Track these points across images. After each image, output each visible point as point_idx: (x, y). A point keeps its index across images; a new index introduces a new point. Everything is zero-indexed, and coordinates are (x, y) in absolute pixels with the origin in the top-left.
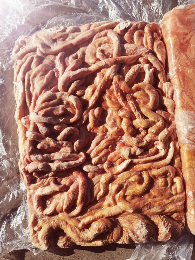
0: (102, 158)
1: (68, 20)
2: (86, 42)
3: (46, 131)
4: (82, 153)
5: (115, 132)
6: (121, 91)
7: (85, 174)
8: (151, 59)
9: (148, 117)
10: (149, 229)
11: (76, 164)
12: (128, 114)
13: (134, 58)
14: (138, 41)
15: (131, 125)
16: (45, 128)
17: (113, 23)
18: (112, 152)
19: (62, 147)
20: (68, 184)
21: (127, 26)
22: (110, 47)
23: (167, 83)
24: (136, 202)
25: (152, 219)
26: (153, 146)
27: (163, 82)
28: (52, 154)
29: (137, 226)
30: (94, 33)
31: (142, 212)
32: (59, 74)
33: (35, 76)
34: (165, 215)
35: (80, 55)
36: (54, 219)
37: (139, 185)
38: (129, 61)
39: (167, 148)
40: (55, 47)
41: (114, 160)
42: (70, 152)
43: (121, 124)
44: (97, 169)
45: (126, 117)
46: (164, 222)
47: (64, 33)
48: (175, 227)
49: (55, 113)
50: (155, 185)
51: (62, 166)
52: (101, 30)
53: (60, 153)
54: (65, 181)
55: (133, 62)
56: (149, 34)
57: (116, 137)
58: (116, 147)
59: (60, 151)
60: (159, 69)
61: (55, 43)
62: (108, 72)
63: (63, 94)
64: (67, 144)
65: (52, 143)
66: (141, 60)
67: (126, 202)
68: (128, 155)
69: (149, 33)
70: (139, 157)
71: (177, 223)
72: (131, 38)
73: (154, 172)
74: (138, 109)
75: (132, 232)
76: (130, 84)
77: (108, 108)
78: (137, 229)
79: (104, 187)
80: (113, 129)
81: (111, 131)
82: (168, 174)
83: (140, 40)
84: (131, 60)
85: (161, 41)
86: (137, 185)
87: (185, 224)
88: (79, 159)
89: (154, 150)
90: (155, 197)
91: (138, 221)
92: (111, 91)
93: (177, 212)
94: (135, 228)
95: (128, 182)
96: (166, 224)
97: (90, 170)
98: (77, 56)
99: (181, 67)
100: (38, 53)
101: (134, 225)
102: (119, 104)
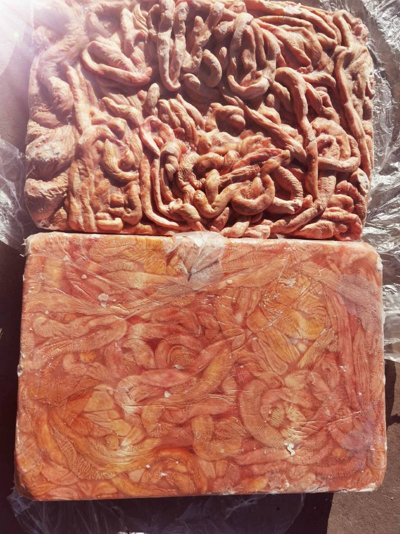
0: (167, 115)
1: (385, 113)
2: (347, 123)
3: (221, 32)
4: (178, 85)
5: (204, 140)
6: (266, 158)
7: (146, 86)
8: (307, 212)
9: (222, 193)
10: (49, 163)
11: (164, 71)
12: (230, 162)
13: (312, 187)
14: (337, 199)
15: (212, 165)
16: (226, 30)
18: (174, 131)
19: (193, 56)
20: (134, 55)
21: (361, 185)
22: (334, 156)
23: (270, 231)
24: (92, 155)
25: (63, 174)
26: (176, 197)
27: (272, 226)
28: (184, 37)
29: (57, 147)
30: (358, 138)
31: (75, 160)
32: (304, 73)
33: (306, 35)
34: (66, 196)
35: (329, 110)
36: (80, 28)
37: (118, 162)
38: (309, 178)
40: (344, 75)
41: (162, 133)
42: (184, 66)
43: (216, 153)
44: (152, 103)
45: (226, 160)
46: (56, 190)
47: (364, 92)
48: (45, 207)
50: (114, 188)
51: (164, 48)
52: (361, 148)
53: (184, 51)
54: (138, 53)
55: (307, 185)
56: (345, 216)
57: (197, 143)
58: (181, 140)
59: (186, 51)
60: (292, 222)
61: (350, 77)
62: (296, 143)
63: (273, 72)
64: (196, 62)
65: (201, 39)
66: (309, 197)
67: (94, 138)
68: (168, 151)
69: (347, 216)
70: (162, 169)
71: (50, 213)
72: (343, 191)
73: (135, 189)
74: (236, 180)
75: (47, 138)
76: (274, 173)
77: (243, 138)
78: (51, 146)
79: (123, 110)
80: (210, 138)
81: (208, 137)
82: (130, 210)
83: (339, 202)
84: (311, 181)
85: (333, 235)
86: (119, 160)
87: (45, 228)
88: (171, 79)
89: (169, 196)
90: (96, 184)
91: (64, 149)
92: (267, 143)
93: (68, 217)
94: (54, 144)
95: (125, 148)
96: (53, 193)
97: (151, 93)
98: (327, 105)
99: (291, 250)
100: (338, 48)
101: (58, 142)
102: (247, 153)
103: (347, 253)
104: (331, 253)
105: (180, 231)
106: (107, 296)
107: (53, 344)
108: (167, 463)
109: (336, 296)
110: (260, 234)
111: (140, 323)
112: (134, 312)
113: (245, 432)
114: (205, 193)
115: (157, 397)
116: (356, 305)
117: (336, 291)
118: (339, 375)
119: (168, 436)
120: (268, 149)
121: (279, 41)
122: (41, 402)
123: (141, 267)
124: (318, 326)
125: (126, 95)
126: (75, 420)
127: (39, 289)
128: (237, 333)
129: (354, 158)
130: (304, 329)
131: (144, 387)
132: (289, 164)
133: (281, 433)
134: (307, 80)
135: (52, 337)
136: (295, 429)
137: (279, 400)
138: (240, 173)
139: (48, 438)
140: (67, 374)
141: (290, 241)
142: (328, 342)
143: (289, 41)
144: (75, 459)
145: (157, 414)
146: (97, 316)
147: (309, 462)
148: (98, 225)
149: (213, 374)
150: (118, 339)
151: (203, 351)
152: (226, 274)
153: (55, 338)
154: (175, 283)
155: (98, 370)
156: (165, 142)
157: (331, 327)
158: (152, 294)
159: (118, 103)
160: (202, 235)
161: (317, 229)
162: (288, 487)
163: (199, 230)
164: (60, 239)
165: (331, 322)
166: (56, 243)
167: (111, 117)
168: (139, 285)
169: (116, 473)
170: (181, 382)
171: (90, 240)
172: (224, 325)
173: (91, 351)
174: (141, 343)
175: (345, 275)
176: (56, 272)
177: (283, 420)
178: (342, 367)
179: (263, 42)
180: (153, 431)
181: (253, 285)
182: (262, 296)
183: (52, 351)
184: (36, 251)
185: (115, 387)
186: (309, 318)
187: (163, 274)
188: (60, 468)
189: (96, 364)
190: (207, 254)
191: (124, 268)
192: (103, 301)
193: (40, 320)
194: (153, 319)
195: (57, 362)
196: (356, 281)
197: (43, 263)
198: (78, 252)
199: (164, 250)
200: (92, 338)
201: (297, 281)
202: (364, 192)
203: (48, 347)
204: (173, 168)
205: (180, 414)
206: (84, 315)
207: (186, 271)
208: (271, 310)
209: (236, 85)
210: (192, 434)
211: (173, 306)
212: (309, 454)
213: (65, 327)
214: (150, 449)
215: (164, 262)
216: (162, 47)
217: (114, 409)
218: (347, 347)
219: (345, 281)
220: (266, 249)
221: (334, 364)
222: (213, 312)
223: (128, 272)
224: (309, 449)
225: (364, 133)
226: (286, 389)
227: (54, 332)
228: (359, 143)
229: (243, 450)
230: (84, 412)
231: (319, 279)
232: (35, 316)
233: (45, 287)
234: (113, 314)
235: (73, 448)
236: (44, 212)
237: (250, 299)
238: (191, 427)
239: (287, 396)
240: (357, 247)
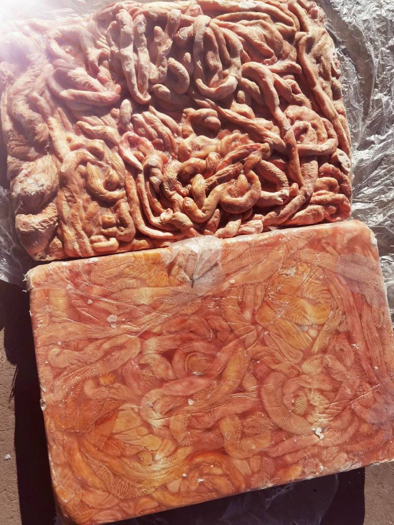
0: (143, 129)
1: (353, 89)
2: (319, 106)
3: (182, 38)
4: (149, 97)
5: (183, 147)
6: (246, 155)
7: (117, 104)
8: (296, 200)
9: (209, 196)
10: (36, 196)
11: (133, 85)
12: (212, 165)
13: (296, 175)
14: (322, 182)
15: (195, 171)
16: (186, 36)
17: (348, 146)
18: (153, 144)
19: (158, 66)
20: (100, 75)
21: (343, 165)
22: (311, 141)
23: (262, 225)
24: (76, 180)
25: (51, 204)
26: (165, 207)
27: (263, 219)
28: (146, 50)
29: (41, 179)
30: (332, 119)
31: (61, 188)
32: (269, 65)
33: (264, 27)
34: (57, 226)
35: (299, 97)
36: (42, 57)
37: (103, 183)
38: (292, 167)
39: (164, 227)
40: (308, 60)
41: (141, 147)
42: (151, 78)
43: (197, 158)
44: (127, 120)
45: (208, 163)
46: (47, 221)
47: (330, 73)
48: (39, 240)
49: (210, 54)
50: (104, 209)
51: (129, 64)
52: (336, 129)
53: (149, 64)
54: (104, 72)
55: (291, 174)
57: (177, 151)
58: (160, 150)
59: (151, 63)
60: (282, 212)
61: (315, 61)
62: (274, 135)
63: (239, 69)
64: (163, 72)
65: (163, 49)
66: (295, 185)
67: (76, 163)
68: (150, 164)
69: (334, 197)
70: (148, 183)
71: (45, 244)
72: (327, 173)
73: (124, 206)
74: (221, 181)
75: (29, 172)
76: (258, 168)
77: (220, 138)
78: (35, 179)
79: (99, 131)
80: (189, 144)
81: (186, 143)
82: (122, 228)
83: (325, 185)
84: (294, 169)
85: (323, 218)
86: (103, 181)
87: (42, 260)
88: (140, 93)
89: (159, 207)
90: (85, 208)
91: (48, 179)
92: (245, 140)
93: (63, 245)
94: (37, 176)
95: (107, 168)
96: (44, 224)
97: (123, 110)
98: (296, 92)
99: (286, 241)
100: (298, 34)
101: (41, 174)
102: (228, 153)
103: (340, 234)
104: (325, 236)
105: (175, 241)
106: (116, 316)
107: (71, 373)
108: (202, 469)
109: (337, 277)
110: (253, 230)
111: (152, 337)
112: (144, 328)
113: (272, 425)
114: (193, 199)
115: (181, 406)
116: (358, 282)
117: (336, 273)
118: (352, 354)
119: (199, 442)
120: (246, 145)
121: (240, 38)
122: (69, 432)
123: (144, 283)
124: (325, 310)
125: (99, 116)
126: (105, 443)
127: (47, 321)
128: (248, 331)
129: (331, 140)
130: (312, 315)
131: (167, 399)
132: (271, 156)
133: (307, 420)
134: (273, 71)
135: (69, 366)
136: (319, 413)
137: (299, 388)
138: (224, 173)
139: (83, 465)
140: (90, 399)
141: (284, 232)
142: (337, 323)
143: (249, 36)
144: (112, 481)
145: (184, 423)
146: (109, 338)
147: (338, 442)
148: (94, 249)
149: (231, 374)
150: (134, 356)
151: (219, 354)
152: (228, 275)
153: (72, 367)
154: (179, 293)
155: (120, 391)
156: (145, 155)
157: (337, 308)
158: (159, 307)
159: (93, 125)
160: (197, 241)
161: (307, 215)
162: (322, 470)
163: (193, 236)
164: (59, 268)
165: (337, 303)
166: (57, 273)
167: (88, 139)
168: (145, 301)
169: (154, 487)
170: (202, 388)
171: (89, 265)
172: (234, 325)
173: (110, 373)
174: (157, 357)
175: (341, 255)
176: (61, 302)
177: (306, 406)
178: (354, 345)
179: (225, 41)
180: (184, 440)
181: (256, 281)
182: (266, 290)
183: (71, 380)
184: (38, 285)
185: (139, 404)
186: (315, 303)
187: (166, 286)
188: (99, 492)
189: (117, 385)
190: (206, 258)
191: (127, 286)
192: (112, 322)
193: (54, 351)
194: (164, 332)
195: (78, 390)
196: (354, 259)
197: (47, 296)
198: (80, 278)
199: (163, 262)
200: (108, 360)
201: (297, 269)
202: (347, 171)
203: (67, 376)
204: (158, 180)
205: (207, 419)
206: (97, 339)
207: (188, 278)
208: (277, 302)
209: (205, 87)
210: (222, 436)
211: (182, 315)
212: (337, 435)
213: (80, 355)
214: (184, 457)
215: (166, 273)
216: (127, 62)
217: (142, 425)
218: (356, 325)
219: (344, 261)
220: (262, 243)
221: (347, 344)
222: (221, 313)
223: (132, 290)
224: (336, 429)
225: (337, 113)
226: (304, 376)
227: (70, 361)
228: (333, 124)
229: (273, 443)
230: (112, 434)
231: (318, 263)
232: (48, 348)
233: (54, 319)
234: (125, 333)
235: (109, 471)
236: (38, 245)
237: (255, 295)
238: (219, 429)
239: (307, 382)
240: (349, 225)
